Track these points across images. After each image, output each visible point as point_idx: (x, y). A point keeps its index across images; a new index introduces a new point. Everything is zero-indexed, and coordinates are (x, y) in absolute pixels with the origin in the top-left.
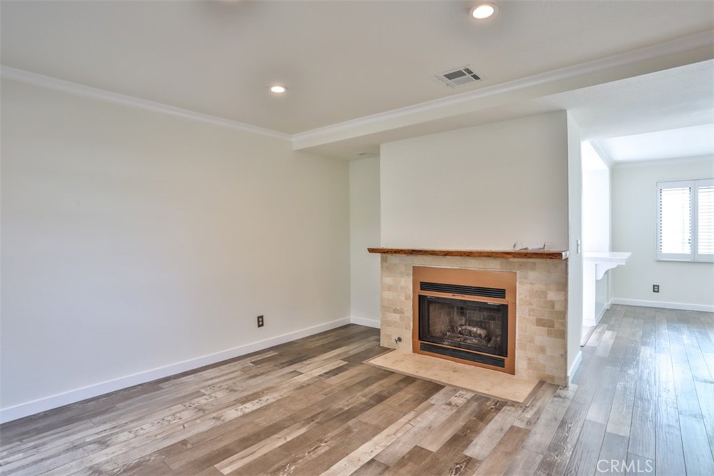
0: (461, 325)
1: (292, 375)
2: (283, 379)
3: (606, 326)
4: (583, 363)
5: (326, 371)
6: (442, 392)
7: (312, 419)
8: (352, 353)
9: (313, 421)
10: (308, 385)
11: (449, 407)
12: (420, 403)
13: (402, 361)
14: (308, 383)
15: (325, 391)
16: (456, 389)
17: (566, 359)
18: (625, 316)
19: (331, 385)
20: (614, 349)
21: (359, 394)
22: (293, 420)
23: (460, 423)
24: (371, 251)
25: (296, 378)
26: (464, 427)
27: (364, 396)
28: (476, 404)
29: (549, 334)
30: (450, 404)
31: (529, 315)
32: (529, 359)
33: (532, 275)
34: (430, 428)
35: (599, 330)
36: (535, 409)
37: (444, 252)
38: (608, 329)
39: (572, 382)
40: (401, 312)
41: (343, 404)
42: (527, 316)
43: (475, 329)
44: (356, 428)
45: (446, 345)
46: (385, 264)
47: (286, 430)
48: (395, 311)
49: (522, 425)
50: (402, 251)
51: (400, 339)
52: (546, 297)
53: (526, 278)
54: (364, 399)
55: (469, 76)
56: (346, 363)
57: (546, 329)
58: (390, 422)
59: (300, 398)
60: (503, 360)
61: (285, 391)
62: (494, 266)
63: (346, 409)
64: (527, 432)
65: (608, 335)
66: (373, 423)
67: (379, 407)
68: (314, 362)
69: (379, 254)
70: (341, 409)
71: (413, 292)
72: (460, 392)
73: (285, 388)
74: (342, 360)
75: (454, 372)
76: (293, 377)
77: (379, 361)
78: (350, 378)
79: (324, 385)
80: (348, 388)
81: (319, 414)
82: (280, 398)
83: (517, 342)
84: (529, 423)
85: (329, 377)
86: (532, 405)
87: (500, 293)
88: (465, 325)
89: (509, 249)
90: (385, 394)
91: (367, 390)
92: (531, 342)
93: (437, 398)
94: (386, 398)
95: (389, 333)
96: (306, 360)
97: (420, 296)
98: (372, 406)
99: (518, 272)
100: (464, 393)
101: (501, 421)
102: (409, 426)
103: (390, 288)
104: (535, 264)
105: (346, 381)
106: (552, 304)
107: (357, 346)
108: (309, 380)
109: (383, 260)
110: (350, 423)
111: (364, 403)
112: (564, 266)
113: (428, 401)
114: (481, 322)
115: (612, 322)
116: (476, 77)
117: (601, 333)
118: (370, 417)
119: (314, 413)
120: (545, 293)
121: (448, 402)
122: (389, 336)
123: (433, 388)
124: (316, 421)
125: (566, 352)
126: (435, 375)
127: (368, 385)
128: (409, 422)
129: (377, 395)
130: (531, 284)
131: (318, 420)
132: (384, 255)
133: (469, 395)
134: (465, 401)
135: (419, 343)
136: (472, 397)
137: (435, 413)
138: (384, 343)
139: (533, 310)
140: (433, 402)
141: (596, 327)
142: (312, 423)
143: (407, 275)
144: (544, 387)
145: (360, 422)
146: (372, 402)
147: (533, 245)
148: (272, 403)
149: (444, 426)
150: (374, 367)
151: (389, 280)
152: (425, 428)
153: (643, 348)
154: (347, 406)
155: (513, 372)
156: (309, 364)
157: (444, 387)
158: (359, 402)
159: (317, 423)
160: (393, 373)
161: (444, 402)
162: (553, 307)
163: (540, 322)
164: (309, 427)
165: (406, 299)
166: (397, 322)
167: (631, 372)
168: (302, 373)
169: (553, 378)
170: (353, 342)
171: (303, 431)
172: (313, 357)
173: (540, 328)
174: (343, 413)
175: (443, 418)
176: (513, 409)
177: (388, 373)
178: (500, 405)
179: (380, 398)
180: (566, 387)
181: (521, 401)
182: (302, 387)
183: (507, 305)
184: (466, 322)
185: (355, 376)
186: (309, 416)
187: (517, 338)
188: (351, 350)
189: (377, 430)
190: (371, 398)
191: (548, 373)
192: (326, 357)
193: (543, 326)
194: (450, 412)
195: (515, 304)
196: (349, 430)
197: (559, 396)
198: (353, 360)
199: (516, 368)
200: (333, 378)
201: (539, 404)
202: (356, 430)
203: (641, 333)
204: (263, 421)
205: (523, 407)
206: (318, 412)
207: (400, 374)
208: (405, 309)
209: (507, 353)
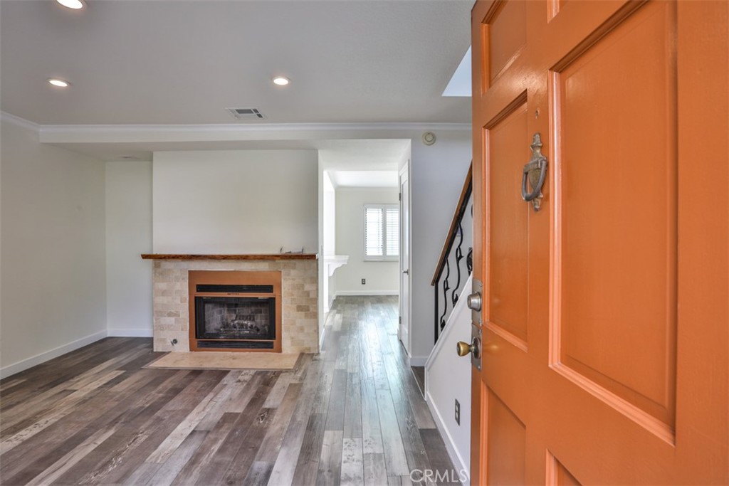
0: (233, 321)
1: (63, 394)
2: (53, 401)
3: (335, 311)
4: (326, 337)
5: (104, 382)
6: (229, 375)
7: (115, 421)
8: (125, 362)
9: (116, 423)
10: (91, 398)
11: (239, 384)
12: (214, 386)
13: (183, 359)
14: (89, 396)
15: (114, 398)
16: (240, 371)
17: (318, 333)
18: (346, 303)
19: (118, 393)
20: (344, 325)
21: (153, 392)
22: (93, 428)
23: (253, 391)
24: (145, 257)
25: (70, 396)
26: (257, 392)
27: (160, 392)
28: (259, 377)
29: (306, 316)
30: (239, 381)
31: (292, 304)
32: (292, 338)
33: (293, 272)
34: (231, 399)
35: (331, 314)
36: (302, 371)
37: (222, 256)
38: (337, 313)
39: (322, 350)
40: (177, 315)
41: (141, 402)
42: (290, 305)
43: (246, 322)
44: (166, 416)
45: (222, 339)
46: (159, 270)
47: (90, 437)
48: (170, 315)
49: (297, 382)
50: (181, 256)
51: (175, 341)
52: (303, 289)
53: (289, 275)
54: (161, 395)
55: (255, 114)
56: (123, 372)
57: (303, 313)
58: (195, 404)
59: (89, 410)
60: (273, 342)
61: (65, 409)
62: (263, 267)
63: (147, 405)
64: (301, 385)
65: (338, 317)
66: (180, 408)
67: (179, 397)
68: (84, 378)
69: (152, 260)
70: (143, 407)
71: (190, 294)
72: (245, 372)
73: (61, 407)
74: (117, 370)
75: (233, 359)
76: (67, 396)
77: (158, 364)
78: (136, 382)
79: (110, 394)
80: (139, 390)
81: (121, 416)
82: (63, 416)
83: (283, 326)
84: (301, 379)
85: (112, 386)
86: (300, 369)
87: (269, 289)
88: (236, 320)
89: (276, 252)
90: (179, 386)
91: (160, 387)
92: (292, 324)
93: (226, 380)
94: (181, 389)
95: (163, 337)
96: (72, 378)
97: (196, 297)
98: (171, 398)
99: (282, 271)
100: (247, 371)
101: (281, 383)
102: (212, 403)
103: (164, 293)
104: (295, 264)
105: (133, 386)
106: (308, 293)
107: (127, 356)
108: (88, 394)
109: (156, 266)
110: (158, 414)
111: (163, 397)
112: (315, 265)
113: (220, 383)
114: (250, 316)
115: (338, 308)
116: (260, 116)
117: (334, 316)
118: (175, 405)
119: (114, 417)
120: (303, 286)
121: (237, 379)
122: (164, 340)
123: (220, 374)
124: (120, 422)
125: (318, 328)
126: (218, 364)
127: (159, 384)
128: (211, 400)
129: (171, 389)
130: (293, 279)
131: (123, 421)
132: (158, 261)
133: (252, 372)
134: (251, 377)
135: (196, 341)
136: (255, 373)
137: (230, 390)
138: (157, 348)
139: (294, 299)
140: (225, 383)
141: (329, 313)
142: (117, 425)
143: (183, 279)
144: (304, 357)
145: (167, 411)
146: (170, 395)
147: (295, 249)
148: (56, 423)
149: (241, 396)
150: (157, 369)
151: (162, 286)
152: (227, 401)
153: (360, 322)
154: (147, 403)
155: (280, 351)
156: (78, 381)
157: (229, 371)
158: (157, 398)
159: (124, 423)
160: (179, 370)
161: (234, 381)
162: (308, 295)
163: (300, 308)
164: (117, 428)
165: (181, 302)
166: (172, 325)
167: (355, 337)
168: (76, 390)
169: (309, 349)
170: (121, 353)
171: (111, 432)
172: (80, 374)
173: (300, 312)
174: (145, 410)
175: (238, 391)
176: (288, 374)
177: (174, 372)
178: (277, 374)
179: (176, 391)
180: (318, 354)
181: (292, 368)
182: (83, 401)
183: (274, 298)
184: (236, 317)
185: (141, 379)
186: (110, 420)
187: (283, 323)
188: (122, 360)
189: (186, 413)
190: (167, 392)
191: (306, 346)
192: (97, 371)
193: (302, 311)
194: (242, 387)
195: (281, 296)
196: (159, 420)
197: (316, 360)
198: (130, 368)
199: (283, 347)
200: (116, 386)
201: (303, 367)
202: (167, 417)
203: (357, 313)
204: (57, 439)
205: (295, 371)
206: (118, 415)
207: (186, 370)
208: (181, 311)
209: (275, 337)
